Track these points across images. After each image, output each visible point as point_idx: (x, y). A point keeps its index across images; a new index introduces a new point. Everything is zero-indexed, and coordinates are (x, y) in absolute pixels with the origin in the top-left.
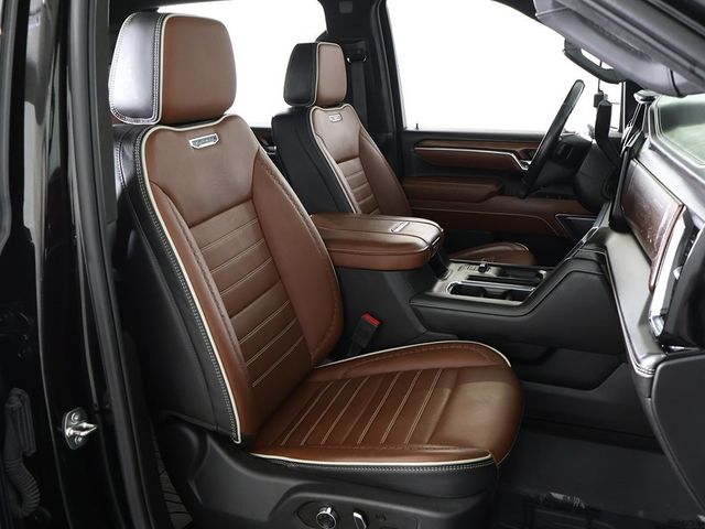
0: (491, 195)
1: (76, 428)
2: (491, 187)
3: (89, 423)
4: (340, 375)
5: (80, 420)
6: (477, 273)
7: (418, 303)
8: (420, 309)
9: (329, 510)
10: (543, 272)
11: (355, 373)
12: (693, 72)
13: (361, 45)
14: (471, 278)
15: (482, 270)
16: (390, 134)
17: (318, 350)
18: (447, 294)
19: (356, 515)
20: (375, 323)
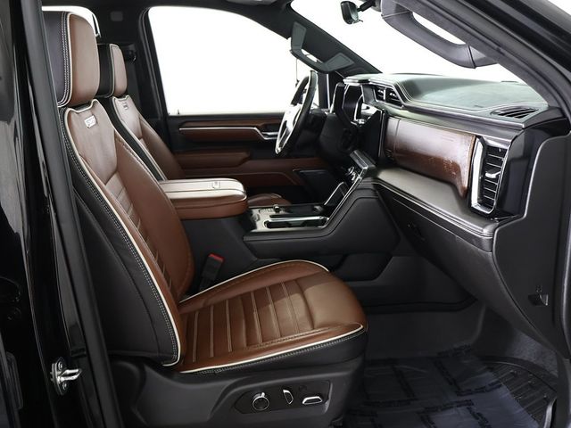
0: (245, 160)
1: (62, 376)
2: (243, 155)
3: (70, 369)
4: (200, 304)
5: (63, 370)
6: (274, 213)
7: (247, 238)
8: (253, 243)
9: (263, 394)
10: (317, 207)
11: (214, 300)
12: (498, 51)
13: (132, 47)
14: (272, 217)
15: (277, 210)
16: (159, 119)
17: (181, 288)
18: (265, 229)
19: (285, 391)
20: (221, 260)
